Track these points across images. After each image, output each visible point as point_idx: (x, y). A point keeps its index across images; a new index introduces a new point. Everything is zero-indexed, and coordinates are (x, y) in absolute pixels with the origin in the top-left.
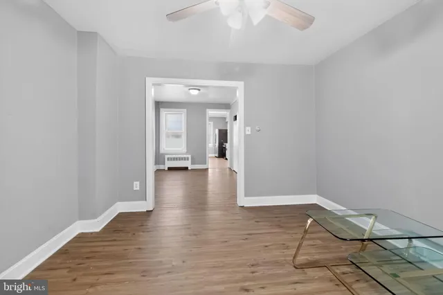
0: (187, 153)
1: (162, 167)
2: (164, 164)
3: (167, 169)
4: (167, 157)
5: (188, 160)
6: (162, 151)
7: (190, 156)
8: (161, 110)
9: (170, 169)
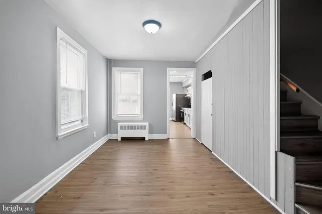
0: (144, 121)
1: (114, 137)
2: (117, 133)
3: (119, 139)
4: (120, 124)
5: (145, 128)
6: (114, 117)
7: (147, 124)
8: (114, 69)
9: (123, 139)
